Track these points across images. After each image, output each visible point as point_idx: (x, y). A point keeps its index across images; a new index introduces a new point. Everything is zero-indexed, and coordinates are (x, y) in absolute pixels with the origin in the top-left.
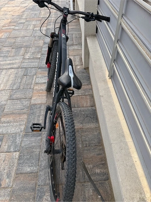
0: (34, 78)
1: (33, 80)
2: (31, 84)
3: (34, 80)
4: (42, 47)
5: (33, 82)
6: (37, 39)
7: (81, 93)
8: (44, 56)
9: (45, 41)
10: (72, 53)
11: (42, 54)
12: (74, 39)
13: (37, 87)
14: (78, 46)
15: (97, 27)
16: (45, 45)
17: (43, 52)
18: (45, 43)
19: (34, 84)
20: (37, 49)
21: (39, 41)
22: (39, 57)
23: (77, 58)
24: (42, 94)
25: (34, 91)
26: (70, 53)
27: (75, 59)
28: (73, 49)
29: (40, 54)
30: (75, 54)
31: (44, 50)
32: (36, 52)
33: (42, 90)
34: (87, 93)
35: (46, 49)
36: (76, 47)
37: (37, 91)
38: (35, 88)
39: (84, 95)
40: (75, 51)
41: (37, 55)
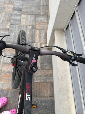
4: (11, 15)
6: (7, 2)
7: (43, 80)
8: (13, 27)
9: (15, 6)
10: (38, 26)
11: (11, 24)
12: (41, 7)
13: (5, 69)
14: (44, 17)
15: (68, 25)
16: (15, 11)
17: (12, 22)
18: (14, 9)
19: (3, 64)
20: (7, 17)
21: (9, 5)
22: (9, 27)
23: (42, 33)
24: (9, 78)
25: (2, 73)
26: (36, 25)
27: (40, 34)
28: (40, 20)
29: (9, 24)
30: (41, 28)
31: (13, 19)
32: (6, 21)
33: (9, 72)
34: (48, 80)
35: (15, 17)
36: (42, 19)
37: (5, 74)
38: (3, 69)
39: (46, 82)
40: (41, 23)
41: (6, 25)
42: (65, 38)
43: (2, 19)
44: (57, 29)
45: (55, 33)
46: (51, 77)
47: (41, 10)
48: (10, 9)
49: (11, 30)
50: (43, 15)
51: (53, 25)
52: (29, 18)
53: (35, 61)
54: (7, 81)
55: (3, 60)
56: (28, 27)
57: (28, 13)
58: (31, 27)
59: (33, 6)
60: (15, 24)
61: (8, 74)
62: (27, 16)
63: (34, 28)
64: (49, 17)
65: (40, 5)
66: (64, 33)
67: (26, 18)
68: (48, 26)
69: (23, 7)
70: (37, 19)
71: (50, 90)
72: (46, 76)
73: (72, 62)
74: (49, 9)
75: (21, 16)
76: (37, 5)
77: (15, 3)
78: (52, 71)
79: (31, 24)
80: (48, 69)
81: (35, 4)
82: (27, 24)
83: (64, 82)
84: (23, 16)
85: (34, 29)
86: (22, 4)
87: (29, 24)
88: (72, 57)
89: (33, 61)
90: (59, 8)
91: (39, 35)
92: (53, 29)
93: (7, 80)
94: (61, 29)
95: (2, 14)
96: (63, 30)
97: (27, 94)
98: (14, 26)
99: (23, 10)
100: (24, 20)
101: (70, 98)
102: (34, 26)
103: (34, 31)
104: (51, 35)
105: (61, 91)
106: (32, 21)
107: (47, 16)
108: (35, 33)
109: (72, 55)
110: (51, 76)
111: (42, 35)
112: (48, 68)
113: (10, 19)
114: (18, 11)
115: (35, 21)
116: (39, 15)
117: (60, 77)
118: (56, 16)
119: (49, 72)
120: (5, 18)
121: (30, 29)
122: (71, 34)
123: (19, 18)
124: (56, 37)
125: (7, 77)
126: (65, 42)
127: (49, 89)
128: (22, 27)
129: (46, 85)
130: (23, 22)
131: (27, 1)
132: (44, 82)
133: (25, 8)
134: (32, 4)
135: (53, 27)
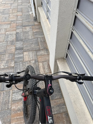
0: (11, 94)
1: (9, 96)
2: (9, 103)
3: (11, 97)
4: (14, 54)
5: (10, 100)
6: (9, 44)
7: (56, 111)
8: (17, 65)
9: (16, 47)
10: (40, 59)
11: (15, 62)
12: (40, 43)
13: (15, 107)
14: (44, 51)
15: (67, 54)
16: (17, 51)
17: (16, 60)
18: (16, 49)
19: (11, 102)
20: (11, 57)
21: (11, 47)
22: (13, 66)
23: (45, 64)
24: (20, 117)
25: (12, 113)
26: (39, 59)
27: (43, 65)
28: (41, 54)
29: (14, 62)
30: (43, 61)
31: (16, 57)
32: (10, 60)
33: (19, 110)
34: (61, 111)
35: (18, 55)
36: (42, 52)
37: (15, 113)
38: (13, 108)
39: (60, 113)
40: (42, 56)
41: (10, 63)
42: (67, 65)
43: (6, 59)
44: (59, 59)
45: (57, 62)
46: (64, 107)
47: (40, 46)
48: (13, 50)
49: (16, 68)
50: (42, 49)
51: (54, 56)
52: (31, 54)
53: (51, 85)
54: (18, 121)
55: (12, 98)
56: (31, 61)
57: (29, 50)
58: (34, 61)
59: (32, 44)
60: (18, 61)
61: (18, 112)
62: (29, 53)
63: (37, 61)
64: (48, 50)
65: (38, 42)
66: (66, 61)
67: (28, 55)
68: (49, 58)
69: (24, 46)
70: (38, 54)
71: (67, 121)
72: (58, 106)
73: (78, 81)
74: (47, 44)
75: (23, 54)
76: (35, 42)
77: (16, 44)
78: (64, 100)
79: (34, 58)
80: (59, 99)
81: (34, 42)
82: (30, 60)
83: (78, 105)
84: (25, 53)
85: (37, 63)
86: (22, 44)
87: (31, 59)
88: (77, 77)
89: (49, 85)
90: (56, 43)
91: (43, 67)
92: (55, 59)
93: (18, 119)
94: (61, 58)
95: (6, 55)
96: (63, 58)
97: (48, 117)
98: (18, 63)
99: (24, 49)
100: (27, 57)
101: (89, 121)
102: (37, 60)
103: (37, 64)
104: (54, 65)
105: (77, 116)
106: (34, 56)
107: (46, 49)
108: (39, 66)
109: (77, 75)
110: (63, 105)
111: (45, 66)
112: (58, 97)
113: (14, 58)
114: (20, 50)
115: (37, 55)
116: (39, 50)
117: (73, 101)
118: (56, 49)
119: (61, 101)
120: (9, 58)
121: (33, 63)
122: (71, 60)
123: (22, 55)
124: (59, 65)
125: (17, 116)
126: (68, 67)
127: (65, 120)
128: (26, 63)
129: (61, 116)
130: (26, 58)
131: (27, 41)
132: (58, 113)
133: (26, 46)
134: (31, 43)
135: (54, 57)
